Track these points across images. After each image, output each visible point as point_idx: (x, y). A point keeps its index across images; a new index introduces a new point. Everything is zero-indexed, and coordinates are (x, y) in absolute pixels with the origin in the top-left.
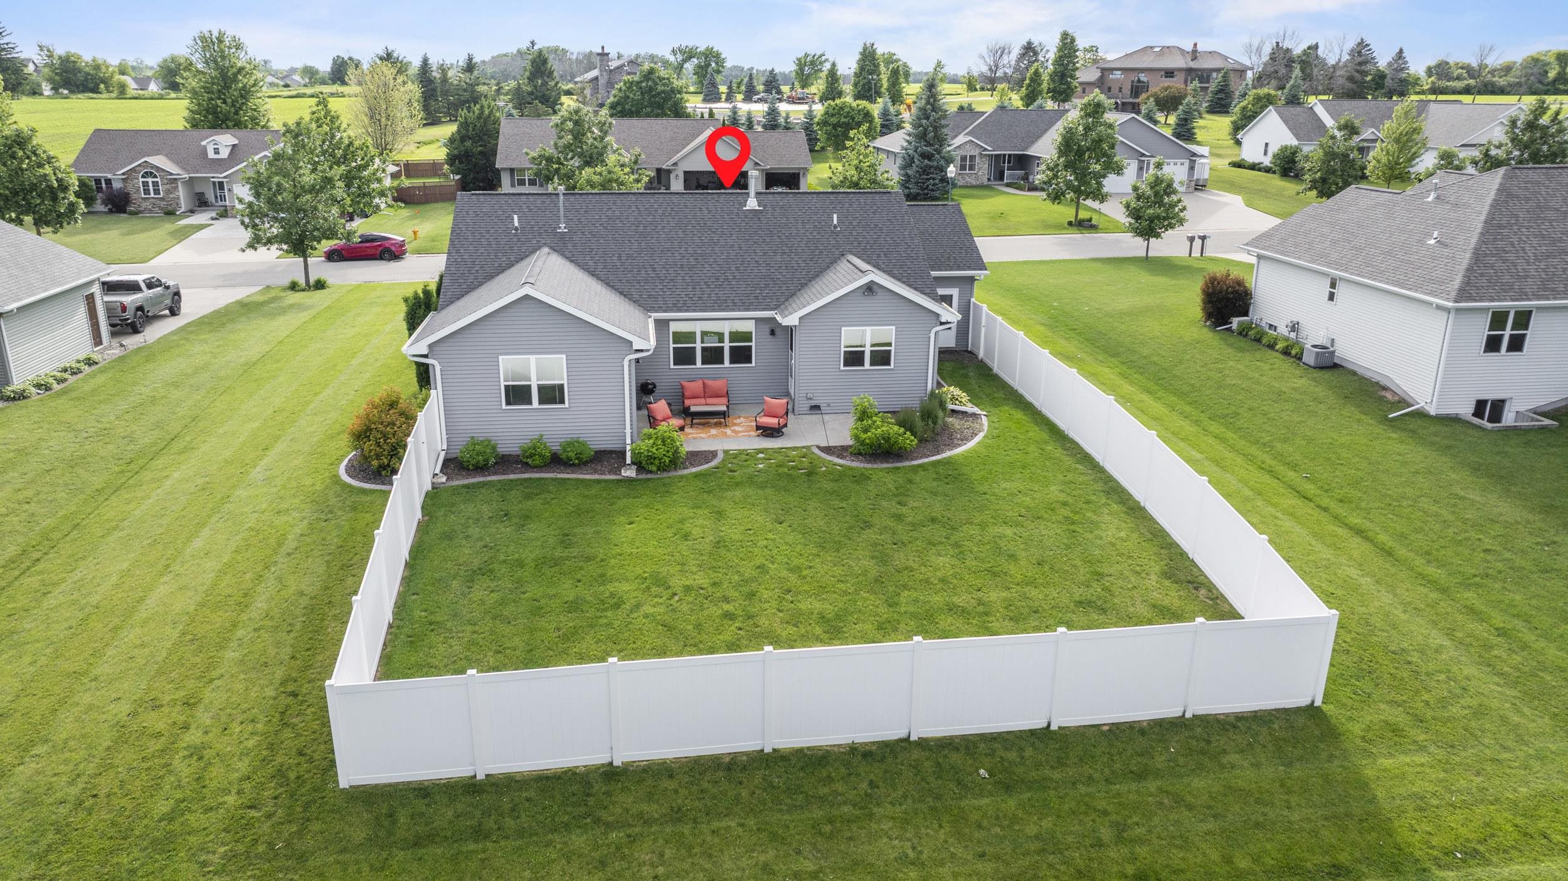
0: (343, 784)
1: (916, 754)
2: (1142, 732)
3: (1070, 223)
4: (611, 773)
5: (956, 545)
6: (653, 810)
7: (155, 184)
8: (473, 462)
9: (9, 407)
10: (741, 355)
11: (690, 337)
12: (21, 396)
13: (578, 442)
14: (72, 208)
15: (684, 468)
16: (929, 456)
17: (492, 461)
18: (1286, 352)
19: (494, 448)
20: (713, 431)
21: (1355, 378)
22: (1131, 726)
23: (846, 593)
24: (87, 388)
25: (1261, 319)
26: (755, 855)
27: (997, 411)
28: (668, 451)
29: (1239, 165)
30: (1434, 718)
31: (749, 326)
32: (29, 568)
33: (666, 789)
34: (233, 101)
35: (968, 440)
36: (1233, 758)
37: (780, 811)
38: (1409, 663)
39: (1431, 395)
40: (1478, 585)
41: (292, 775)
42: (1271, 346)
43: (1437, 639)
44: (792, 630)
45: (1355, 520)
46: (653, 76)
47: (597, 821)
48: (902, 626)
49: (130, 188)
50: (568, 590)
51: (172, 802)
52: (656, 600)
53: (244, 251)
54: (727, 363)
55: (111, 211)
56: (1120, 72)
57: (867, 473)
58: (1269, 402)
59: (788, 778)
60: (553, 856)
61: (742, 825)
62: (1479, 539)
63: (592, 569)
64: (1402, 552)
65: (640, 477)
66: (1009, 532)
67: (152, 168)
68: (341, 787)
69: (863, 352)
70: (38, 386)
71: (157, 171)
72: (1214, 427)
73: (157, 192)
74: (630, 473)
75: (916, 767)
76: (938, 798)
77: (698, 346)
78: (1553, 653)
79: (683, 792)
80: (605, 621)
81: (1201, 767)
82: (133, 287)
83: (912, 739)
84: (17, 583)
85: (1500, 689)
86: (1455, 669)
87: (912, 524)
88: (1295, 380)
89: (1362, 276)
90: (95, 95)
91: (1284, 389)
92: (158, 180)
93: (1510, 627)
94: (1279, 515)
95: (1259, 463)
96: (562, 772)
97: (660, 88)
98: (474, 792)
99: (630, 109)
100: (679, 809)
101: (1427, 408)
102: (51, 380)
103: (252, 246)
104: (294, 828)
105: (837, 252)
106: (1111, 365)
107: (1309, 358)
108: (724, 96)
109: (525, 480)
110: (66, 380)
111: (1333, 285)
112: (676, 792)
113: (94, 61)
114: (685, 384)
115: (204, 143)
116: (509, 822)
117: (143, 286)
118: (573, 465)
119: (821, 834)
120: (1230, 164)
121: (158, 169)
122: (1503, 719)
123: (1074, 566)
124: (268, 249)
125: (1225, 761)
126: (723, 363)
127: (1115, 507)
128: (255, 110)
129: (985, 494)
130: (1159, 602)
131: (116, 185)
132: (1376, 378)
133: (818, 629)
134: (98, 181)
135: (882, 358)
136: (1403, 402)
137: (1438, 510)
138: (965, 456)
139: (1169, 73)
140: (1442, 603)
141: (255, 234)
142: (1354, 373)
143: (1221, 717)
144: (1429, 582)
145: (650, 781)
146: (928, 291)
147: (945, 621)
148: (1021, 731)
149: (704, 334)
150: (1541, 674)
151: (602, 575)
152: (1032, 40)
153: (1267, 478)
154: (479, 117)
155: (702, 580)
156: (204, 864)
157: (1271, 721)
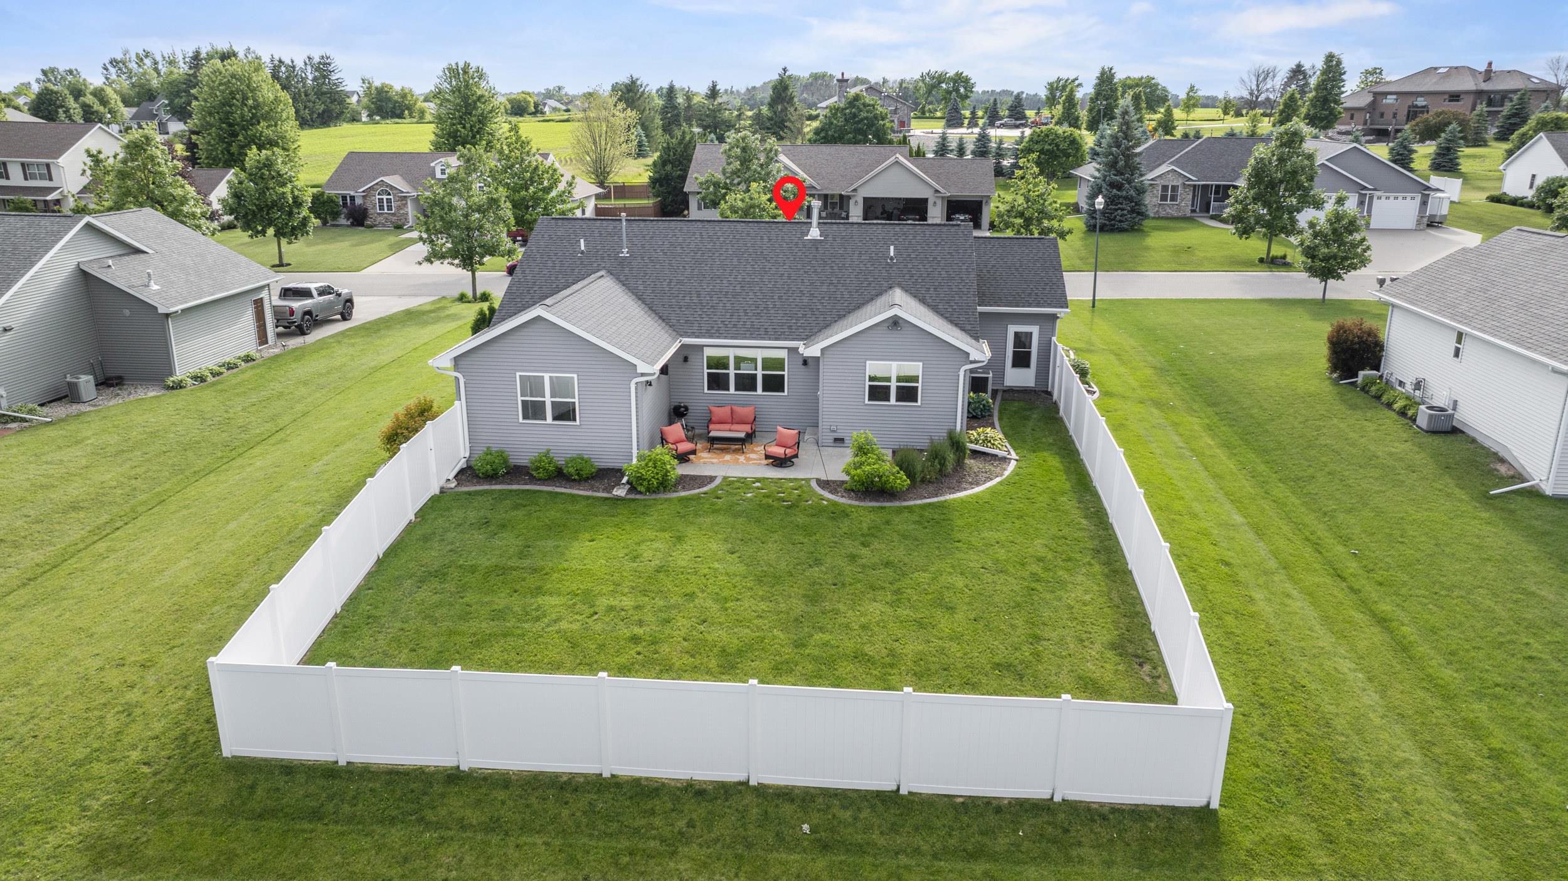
0: (226, 752)
1: (749, 799)
2: (998, 810)
3: (1261, 260)
4: (454, 777)
5: (898, 592)
6: (474, 817)
7: (389, 201)
8: (483, 470)
9: (163, 395)
10: (774, 384)
11: (722, 363)
12: (179, 386)
13: (582, 459)
14: (304, 222)
15: (674, 492)
16: (925, 497)
17: (502, 471)
18: (1402, 413)
19: (505, 461)
20: (728, 457)
21: (1472, 446)
22: (988, 802)
23: (759, 629)
24: (234, 382)
25: (1392, 374)
26: (545, 874)
27: (1032, 456)
28: (657, 474)
29: (1496, 199)
30: (1349, 841)
31: (783, 354)
32: (108, 534)
33: (496, 798)
34: (471, 126)
35: (978, 484)
36: (1085, 851)
37: (591, 835)
38: (1354, 774)
39: (1547, 471)
40: (1496, 697)
41: (192, 739)
42: (1389, 405)
43: (1408, 751)
44: (688, 660)
45: (1385, 607)
46: (857, 103)
47: (421, 820)
48: (799, 668)
49: (369, 205)
50: (501, 600)
51: (89, 750)
52: (576, 617)
53: (420, 264)
54: (760, 390)
55: (353, 224)
56: (1395, 97)
57: (849, 510)
58: (1354, 467)
59: (613, 804)
60: (367, 846)
61: (546, 844)
62: (1527, 644)
63: (532, 581)
64: (1423, 649)
65: (629, 496)
66: (960, 582)
67: (387, 186)
68: (224, 755)
69: (888, 388)
70: (195, 378)
71: (391, 189)
72: (1280, 491)
73: (389, 208)
74: (620, 492)
75: (743, 813)
76: (749, 846)
77: (732, 372)
78: (1549, 787)
79: (510, 803)
80: (520, 632)
81: (1045, 856)
82: (305, 293)
83: (751, 783)
84: (92, 547)
85: (1453, 819)
86: (1409, 789)
87: (864, 566)
88: (1396, 444)
89: (1485, 332)
90: (400, 121)
91: (1380, 453)
92: (391, 197)
93: (1508, 750)
94: (1295, 593)
95: (1307, 534)
96: (413, 769)
97: (863, 115)
98: (330, 776)
99: (833, 136)
100: (498, 819)
101: (1543, 487)
102: (207, 373)
103: (428, 260)
104: (171, 786)
105: (885, 284)
106: (1203, 415)
107: (1423, 421)
108: (966, 122)
109: (524, 491)
110: (221, 373)
111: (1459, 341)
112: (503, 803)
113: (402, 90)
114: (713, 409)
115: (432, 164)
116: (346, 808)
117: (315, 293)
118: (574, 480)
119: (617, 864)
120: (1487, 198)
121: (392, 187)
122: (1438, 855)
123: (1012, 625)
124: (442, 263)
125: (1074, 853)
126: (756, 391)
127: (1097, 568)
128: (491, 134)
129: (958, 542)
130: (1090, 674)
131: (358, 201)
132: (1495, 448)
133: (713, 661)
134: (344, 198)
135: (908, 394)
136: (1519, 477)
137: (1492, 604)
138: (962, 501)
139: (1455, 97)
140: (1438, 713)
141: (433, 249)
142: (1474, 441)
143: (1094, 806)
144: (1436, 685)
145: (484, 790)
146: (969, 327)
147: (845, 668)
148: (867, 791)
149: (739, 360)
150: (1519, 809)
151: (539, 588)
152: (1302, 63)
153: (1308, 552)
154: (680, 143)
155: (628, 602)
156: (85, 809)
157: (1150, 819)
